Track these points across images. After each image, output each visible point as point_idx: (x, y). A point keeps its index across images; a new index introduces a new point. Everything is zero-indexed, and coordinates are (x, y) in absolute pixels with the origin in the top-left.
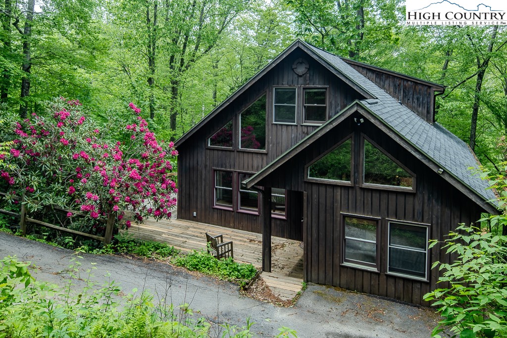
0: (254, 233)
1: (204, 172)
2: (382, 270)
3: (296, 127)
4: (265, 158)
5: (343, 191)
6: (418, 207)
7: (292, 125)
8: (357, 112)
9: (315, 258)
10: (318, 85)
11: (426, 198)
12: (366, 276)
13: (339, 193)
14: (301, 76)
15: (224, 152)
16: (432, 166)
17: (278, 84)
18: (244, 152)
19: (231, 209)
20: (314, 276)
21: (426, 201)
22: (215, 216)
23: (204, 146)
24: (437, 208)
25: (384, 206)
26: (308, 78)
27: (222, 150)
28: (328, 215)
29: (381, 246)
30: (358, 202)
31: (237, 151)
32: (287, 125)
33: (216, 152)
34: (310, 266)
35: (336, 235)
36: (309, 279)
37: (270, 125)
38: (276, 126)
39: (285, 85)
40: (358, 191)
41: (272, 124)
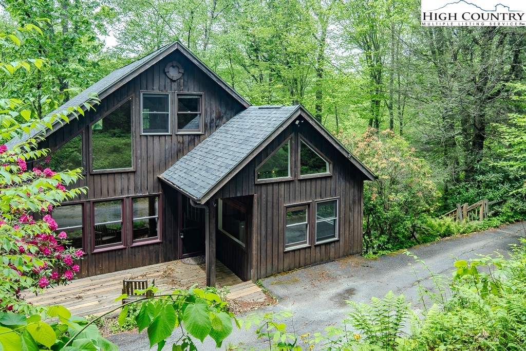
2: (312, 243)
3: (170, 137)
4: (132, 176)
5: (286, 186)
6: (333, 186)
7: (165, 136)
8: (300, 115)
9: (263, 254)
10: (192, 90)
13: (283, 189)
14: (174, 81)
16: (344, 153)
17: (147, 89)
24: (343, 184)
25: (313, 191)
26: (182, 84)
30: (297, 192)
31: (91, 175)
32: (160, 136)
36: (259, 277)
37: (138, 136)
38: (145, 138)
39: (156, 91)
40: (297, 182)
41: (141, 136)
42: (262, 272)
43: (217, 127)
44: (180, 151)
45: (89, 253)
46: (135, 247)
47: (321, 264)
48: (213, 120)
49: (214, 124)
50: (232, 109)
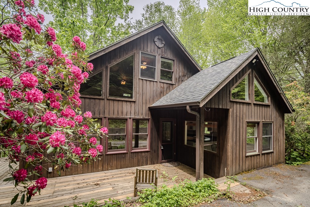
2: (261, 151)
3: (156, 83)
4: (133, 104)
5: (247, 106)
6: (270, 113)
10: (170, 57)
11: (272, 107)
13: (245, 108)
14: (159, 48)
16: (279, 90)
18: (114, 100)
24: (275, 113)
25: (261, 114)
28: (241, 124)
29: (260, 138)
30: (252, 113)
32: (150, 81)
35: (244, 137)
37: (138, 79)
38: (142, 81)
39: (149, 52)
40: (253, 105)
41: (139, 79)
43: (182, 81)
44: (162, 92)
45: (104, 154)
46: (133, 152)
48: (180, 76)
49: (180, 79)
50: (190, 72)
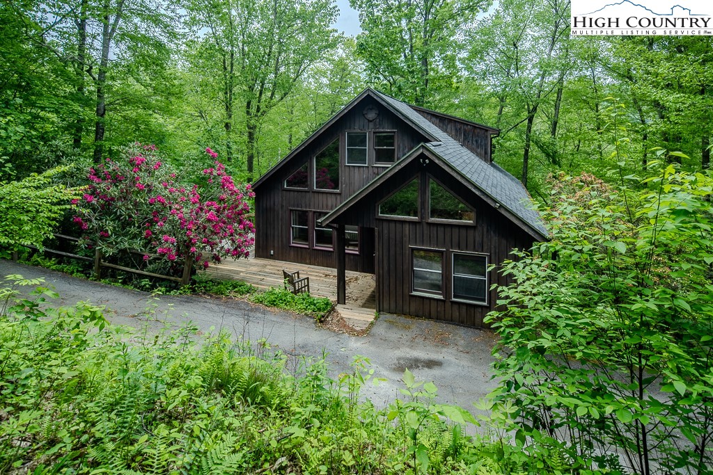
0: (329, 268)
1: (280, 213)
2: (448, 297)
3: (367, 169)
4: (339, 197)
5: (411, 226)
6: (478, 239)
7: (363, 167)
8: (422, 153)
9: (386, 288)
10: (387, 129)
11: (485, 230)
12: (434, 304)
13: (407, 229)
14: (371, 121)
15: (300, 193)
16: (489, 202)
17: (350, 128)
18: (318, 192)
19: (307, 247)
20: (386, 306)
21: (485, 233)
22: (292, 253)
23: (280, 188)
24: (495, 239)
25: (448, 239)
26: (377, 123)
27: (298, 191)
28: (398, 249)
29: (446, 275)
30: (425, 235)
31: (313, 192)
32: (359, 167)
33: (292, 193)
34: (381, 297)
35: (405, 267)
36: (381, 309)
37: (343, 167)
38: (349, 168)
39: (357, 130)
40: (425, 226)
41: (346, 166)
42: (385, 306)
47: (458, 325)
